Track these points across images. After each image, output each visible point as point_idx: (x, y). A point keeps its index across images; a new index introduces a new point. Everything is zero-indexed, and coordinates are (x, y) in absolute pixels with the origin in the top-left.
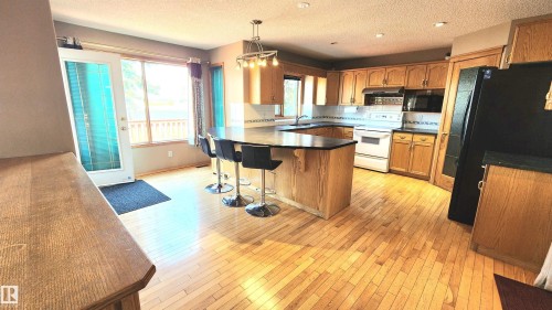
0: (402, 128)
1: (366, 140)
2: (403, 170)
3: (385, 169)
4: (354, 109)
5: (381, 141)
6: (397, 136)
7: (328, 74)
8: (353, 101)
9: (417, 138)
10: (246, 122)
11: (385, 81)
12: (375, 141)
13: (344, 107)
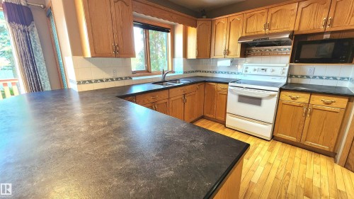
0: (287, 84)
1: (243, 99)
2: (294, 139)
3: (268, 135)
4: (227, 63)
5: (264, 102)
6: (286, 96)
7: (199, 23)
8: (227, 52)
9: (318, 101)
10: (79, 83)
11: (267, 26)
12: (257, 101)
13: (217, 59)
